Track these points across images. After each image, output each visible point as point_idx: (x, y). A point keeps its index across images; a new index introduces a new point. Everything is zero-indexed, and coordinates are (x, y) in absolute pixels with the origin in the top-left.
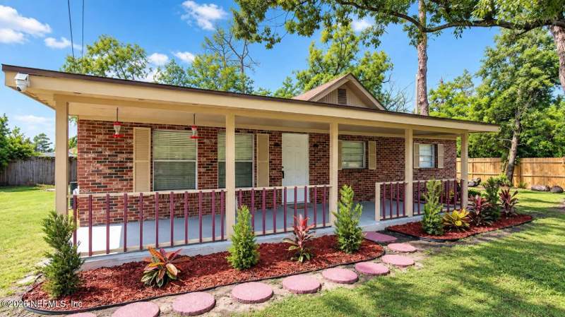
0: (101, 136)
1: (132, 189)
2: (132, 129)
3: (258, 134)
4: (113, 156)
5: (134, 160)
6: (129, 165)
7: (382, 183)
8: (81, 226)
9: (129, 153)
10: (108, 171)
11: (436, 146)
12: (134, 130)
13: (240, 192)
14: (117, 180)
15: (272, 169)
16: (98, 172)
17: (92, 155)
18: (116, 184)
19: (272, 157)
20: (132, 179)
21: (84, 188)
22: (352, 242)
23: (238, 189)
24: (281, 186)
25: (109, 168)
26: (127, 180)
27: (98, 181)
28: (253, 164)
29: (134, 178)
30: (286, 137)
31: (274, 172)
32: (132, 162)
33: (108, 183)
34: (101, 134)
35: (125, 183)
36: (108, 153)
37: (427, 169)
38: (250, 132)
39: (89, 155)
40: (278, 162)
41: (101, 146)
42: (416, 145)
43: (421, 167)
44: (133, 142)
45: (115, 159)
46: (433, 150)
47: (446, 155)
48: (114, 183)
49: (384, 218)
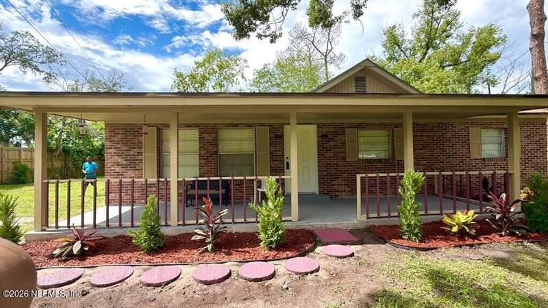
0: (119, 136)
1: (142, 177)
2: (142, 129)
3: (257, 128)
4: (128, 150)
6: (140, 157)
9: (139, 148)
10: (125, 162)
11: (506, 131)
14: (131, 170)
15: (272, 160)
16: (118, 164)
17: (113, 151)
18: (131, 173)
19: (273, 149)
20: (142, 170)
21: (107, 175)
22: (268, 238)
23: (181, 179)
25: (125, 160)
26: (138, 170)
27: (117, 170)
28: (255, 155)
29: (143, 168)
31: (276, 163)
32: (142, 155)
33: (124, 172)
34: (119, 134)
35: (137, 172)
36: (124, 149)
37: (493, 159)
38: (249, 126)
39: (111, 150)
40: (280, 153)
41: (119, 143)
42: (473, 131)
43: (483, 156)
44: (142, 139)
45: (129, 153)
46: (503, 136)
47: (526, 141)
48: (129, 172)
49: (368, 215)
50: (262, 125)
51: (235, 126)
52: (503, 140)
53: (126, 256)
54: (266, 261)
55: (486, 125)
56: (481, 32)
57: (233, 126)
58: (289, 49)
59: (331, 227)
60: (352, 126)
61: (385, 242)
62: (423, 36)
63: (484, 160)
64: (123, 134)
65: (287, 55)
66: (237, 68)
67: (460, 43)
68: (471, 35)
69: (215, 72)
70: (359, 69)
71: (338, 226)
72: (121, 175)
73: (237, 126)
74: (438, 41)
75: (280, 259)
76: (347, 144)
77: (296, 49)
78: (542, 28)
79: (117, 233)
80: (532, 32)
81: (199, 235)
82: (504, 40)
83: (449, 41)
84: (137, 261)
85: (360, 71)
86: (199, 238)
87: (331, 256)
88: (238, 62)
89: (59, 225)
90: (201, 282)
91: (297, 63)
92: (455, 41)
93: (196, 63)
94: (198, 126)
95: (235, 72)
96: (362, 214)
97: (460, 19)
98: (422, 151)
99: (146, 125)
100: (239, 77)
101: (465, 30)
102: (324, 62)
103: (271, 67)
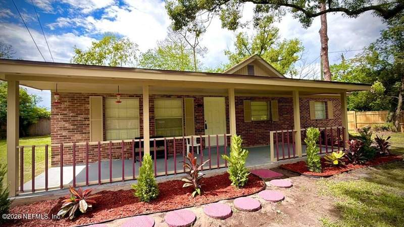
0: (66, 103)
1: (89, 139)
2: (89, 98)
3: (185, 98)
4: (75, 116)
5: (90, 119)
6: (87, 122)
7: (275, 132)
8: (52, 167)
9: (86, 114)
10: (72, 127)
11: (326, 103)
12: (90, 99)
13: (155, 141)
14: (78, 133)
15: (196, 123)
16: (65, 129)
17: (59, 117)
18: (78, 136)
19: (196, 114)
20: (89, 133)
21: (54, 139)
22: (238, 180)
23: (152, 139)
24: (204, 135)
25: (72, 125)
26: (86, 133)
27: (64, 134)
28: (183, 119)
29: (90, 132)
30: (207, 100)
31: (198, 124)
32: (89, 120)
33: (72, 136)
34: (66, 102)
35: (84, 135)
36: (71, 115)
37: (321, 120)
38: (179, 97)
39: (58, 116)
40: (201, 118)
41: (66, 110)
42: (311, 102)
43: (316, 118)
44: (89, 106)
45: (76, 118)
46: (324, 106)
47: (335, 109)
48: (76, 136)
49: (278, 158)
50: (188, 96)
51: (169, 97)
52: (325, 109)
53: (132, 207)
54: (246, 196)
55: (317, 100)
56: (291, 42)
57: (167, 97)
58: (166, 40)
59: (258, 168)
60: (247, 99)
61: (300, 175)
62: (258, 41)
63: (317, 120)
64: (69, 102)
65: (165, 44)
66: (130, 51)
67: (279, 48)
68: (284, 44)
69: (110, 52)
70: (252, 61)
71: (262, 167)
72: (68, 138)
73: (170, 97)
74: (266, 46)
75: (254, 194)
76: (244, 110)
77: (171, 41)
78: (327, 44)
79: (98, 190)
80: (322, 46)
81: (188, 182)
82: (303, 49)
83: (273, 46)
84: (147, 210)
85: (252, 62)
86: (188, 185)
87: (281, 187)
88: (131, 46)
89: (35, 188)
90: (218, 218)
91: (174, 51)
92: (275, 46)
93: (94, 44)
94: (138, 97)
95: (128, 54)
96: (274, 157)
97: (279, 33)
98: (286, 115)
99: (119, 94)
100: (132, 58)
101: (281, 41)
102: (193, 52)
103: (154, 52)
